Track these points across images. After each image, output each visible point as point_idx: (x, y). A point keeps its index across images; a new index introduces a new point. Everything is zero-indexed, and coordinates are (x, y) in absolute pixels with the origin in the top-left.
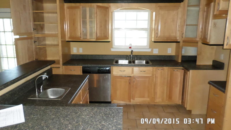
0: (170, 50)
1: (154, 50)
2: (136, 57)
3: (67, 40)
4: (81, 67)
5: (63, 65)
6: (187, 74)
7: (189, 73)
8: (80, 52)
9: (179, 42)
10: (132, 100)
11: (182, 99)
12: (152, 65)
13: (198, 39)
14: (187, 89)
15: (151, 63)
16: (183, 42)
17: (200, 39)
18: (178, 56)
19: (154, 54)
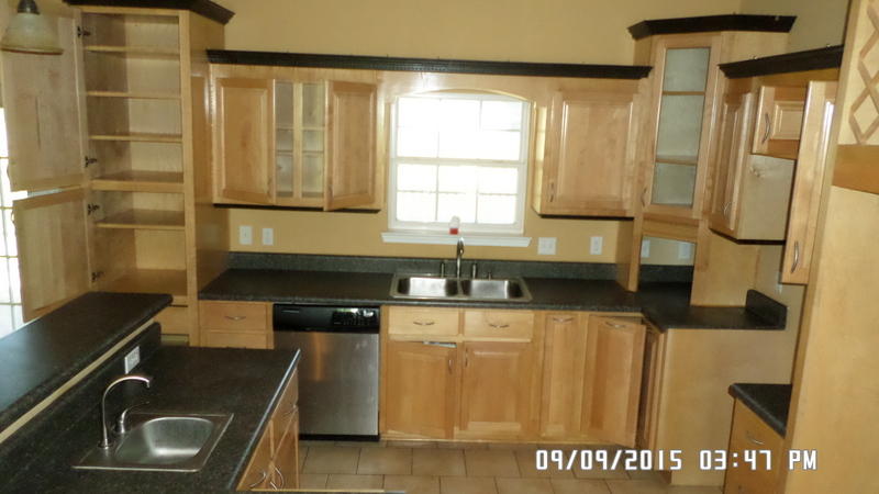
0: (599, 245)
1: (541, 241)
2: (474, 267)
3: (216, 200)
4: (270, 304)
5: (199, 298)
6: (658, 339)
7: (666, 338)
8: (264, 242)
9: (632, 219)
10: (456, 430)
11: (640, 426)
12: (531, 302)
13: (696, 214)
14: (656, 394)
15: (528, 296)
16: (645, 219)
17: (704, 213)
18: (627, 266)
19: (542, 255)
